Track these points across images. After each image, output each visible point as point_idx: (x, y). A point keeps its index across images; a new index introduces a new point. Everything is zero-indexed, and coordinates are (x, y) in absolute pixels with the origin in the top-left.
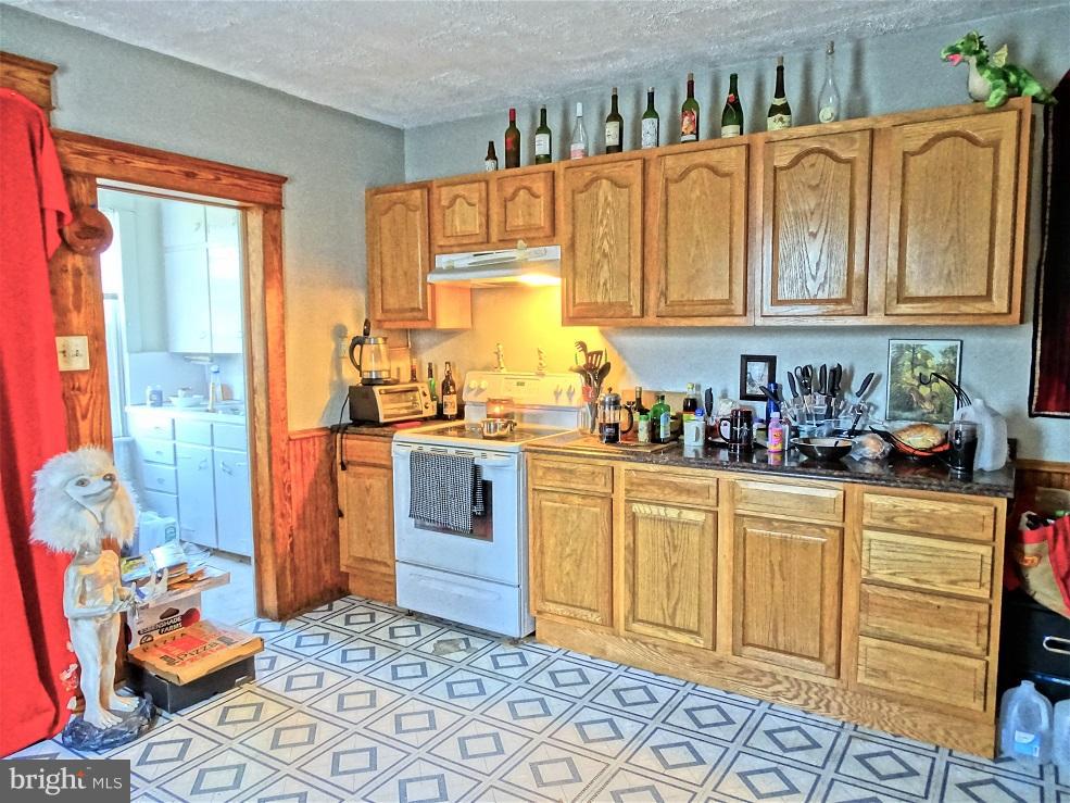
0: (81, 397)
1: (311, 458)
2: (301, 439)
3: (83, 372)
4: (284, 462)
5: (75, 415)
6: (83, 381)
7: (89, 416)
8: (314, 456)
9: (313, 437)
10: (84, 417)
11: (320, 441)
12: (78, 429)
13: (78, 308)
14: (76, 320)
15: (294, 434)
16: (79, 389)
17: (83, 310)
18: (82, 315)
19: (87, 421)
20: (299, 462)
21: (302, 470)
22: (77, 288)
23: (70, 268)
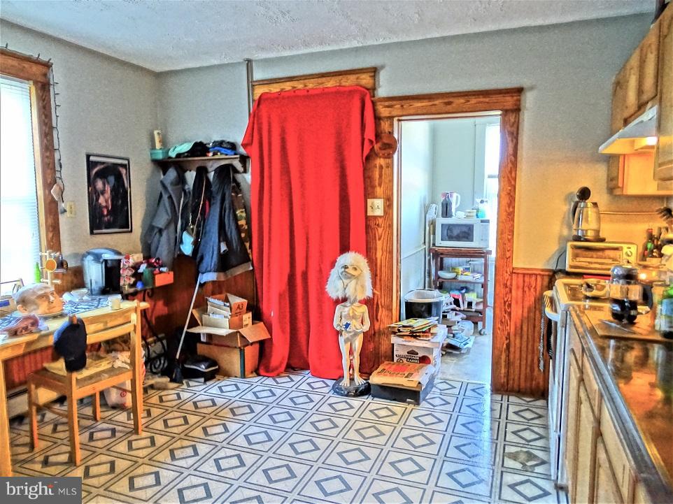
0: (379, 229)
1: (532, 290)
2: (524, 275)
3: (380, 217)
4: (506, 287)
5: (375, 237)
6: (380, 221)
7: (382, 239)
8: (535, 288)
9: (536, 275)
10: (379, 239)
11: (543, 279)
12: (376, 245)
13: (380, 185)
14: (379, 191)
15: (518, 269)
16: (378, 225)
17: (382, 186)
18: (382, 188)
19: (381, 241)
20: (521, 290)
21: (523, 296)
22: (381, 176)
23: (378, 166)
